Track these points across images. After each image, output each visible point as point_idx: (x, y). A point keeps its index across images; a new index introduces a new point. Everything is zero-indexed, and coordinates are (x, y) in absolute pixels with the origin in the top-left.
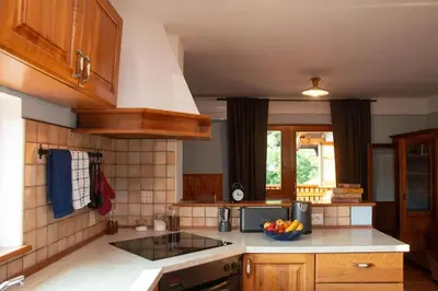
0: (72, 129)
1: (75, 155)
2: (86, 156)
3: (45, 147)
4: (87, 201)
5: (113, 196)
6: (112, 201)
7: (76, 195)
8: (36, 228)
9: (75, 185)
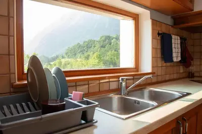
0: (172, 26)
1: (173, 37)
2: (179, 38)
3: (160, 32)
4: (179, 59)
5: (192, 60)
6: (192, 62)
7: (174, 55)
8: (157, 66)
9: (174, 50)
